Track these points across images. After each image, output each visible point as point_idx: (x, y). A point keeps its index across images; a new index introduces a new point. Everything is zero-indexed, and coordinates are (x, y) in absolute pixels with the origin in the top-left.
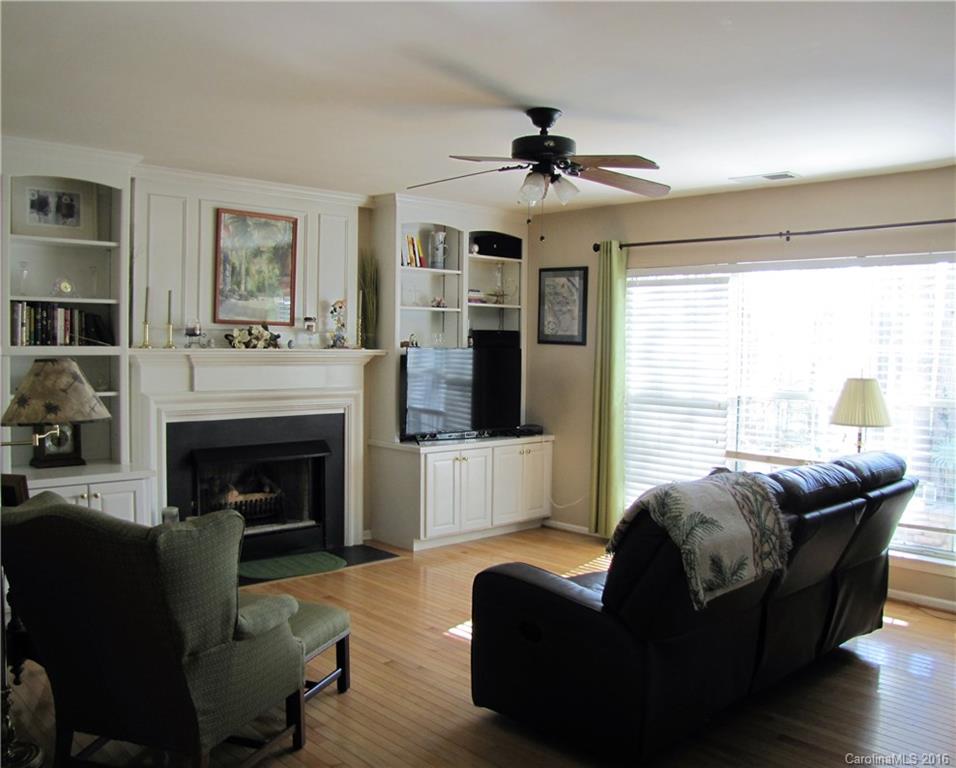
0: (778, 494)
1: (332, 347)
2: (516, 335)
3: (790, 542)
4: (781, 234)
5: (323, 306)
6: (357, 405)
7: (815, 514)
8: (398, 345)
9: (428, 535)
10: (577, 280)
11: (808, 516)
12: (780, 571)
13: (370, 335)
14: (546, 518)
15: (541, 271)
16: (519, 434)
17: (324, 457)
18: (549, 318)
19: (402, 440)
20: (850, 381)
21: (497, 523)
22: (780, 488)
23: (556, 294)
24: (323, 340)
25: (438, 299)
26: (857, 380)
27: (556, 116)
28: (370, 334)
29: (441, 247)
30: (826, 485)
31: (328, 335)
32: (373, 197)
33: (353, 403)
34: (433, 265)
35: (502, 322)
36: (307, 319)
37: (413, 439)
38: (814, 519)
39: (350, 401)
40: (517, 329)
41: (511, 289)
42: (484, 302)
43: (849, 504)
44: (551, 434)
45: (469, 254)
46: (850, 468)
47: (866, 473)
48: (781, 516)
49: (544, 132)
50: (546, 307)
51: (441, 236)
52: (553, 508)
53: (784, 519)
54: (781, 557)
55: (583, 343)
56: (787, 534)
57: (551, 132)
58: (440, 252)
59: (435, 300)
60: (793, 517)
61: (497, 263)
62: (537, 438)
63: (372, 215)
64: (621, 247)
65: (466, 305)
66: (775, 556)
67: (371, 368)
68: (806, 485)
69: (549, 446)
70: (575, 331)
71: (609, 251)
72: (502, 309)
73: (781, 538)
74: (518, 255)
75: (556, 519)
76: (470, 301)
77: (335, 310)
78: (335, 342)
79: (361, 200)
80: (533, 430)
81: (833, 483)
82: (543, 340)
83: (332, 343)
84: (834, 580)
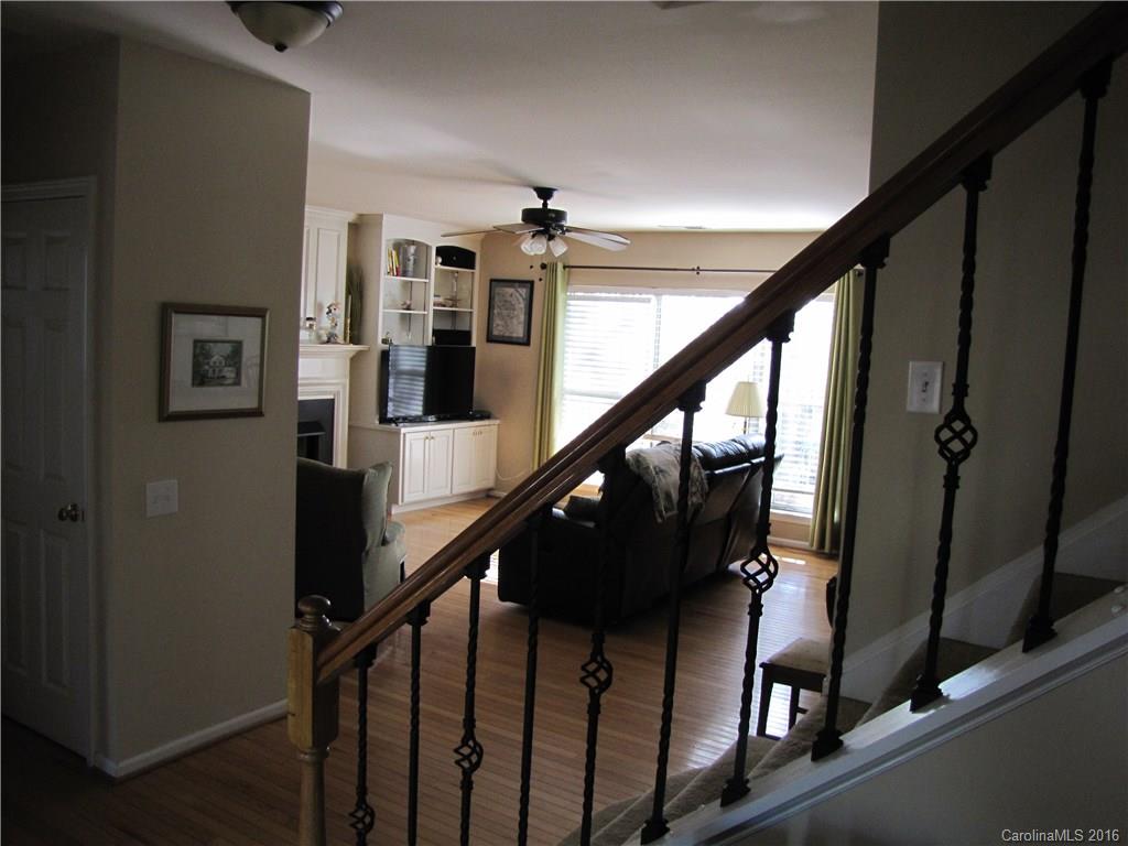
0: (700, 458)
1: (328, 342)
2: (467, 335)
3: (706, 486)
4: (693, 270)
5: (319, 307)
6: (344, 391)
7: (721, 471)
8: (380, 341)
9: (406, 500)
10: (524, 291)
11: (717, 472)
12: (701, 504)
13: (356, 333)
14: (490, 489)
15: (492, 281)
16: (472, 419)
17: (318, 436)
18: (497, 321)
19: (381, 422)
20: (740, 383)
21: (455, 492)
22: (701, 454)
23: (506, 301)
24: (319, 337)
25: (408, 302)
26: (744, 383)
27: (555, 194)
28: (355, 331)
29: (412, 258)
30: (727, 454)
31: (322, 332)
32: (361, 215)
33: (341, 390)
34: (405, 274)
35: (454, 323)
36: (308, 319)
37: (391, 421)
38: (720, 474)
39: (339, 388)
40: (467, 329)
41: (465, 295)
42: (444, 306)
43: (740, 466)
44: (496, 418)
45: (435, 264)
46: (741, 444)
47: (751, 447)
48: (702, 471)
49: (545, 204)
50: (495, 311)
51: (412, 249)
52: (497, 479)
53: (705, 473)
54: (702, 496)
55: (527, 343)
56: (705, 481)
57: (551, 205)
58: (411, 262)
59: (405, 304)
60: (708, 472)
61: (453, 272)
62: (486, 422)
63: (359, 230)
64: (565, 267)
65: (432, 308)
66: (699, 495)
67: (355, 361)
68: (716, 453)
69: (495, 428)
70: (519, 332)
71: (554, 270)
72: (455, 312)
73: (702, 483)
74: (472, 266)
75: (499, 489)
76: (435, 305)
77: (330, 311)
78: (329, 338)
79: (351, 217)
80: (485, 416)
81: (731, 452)
82: (491, 339)
83: (325, 339)
84: (729, 518)
